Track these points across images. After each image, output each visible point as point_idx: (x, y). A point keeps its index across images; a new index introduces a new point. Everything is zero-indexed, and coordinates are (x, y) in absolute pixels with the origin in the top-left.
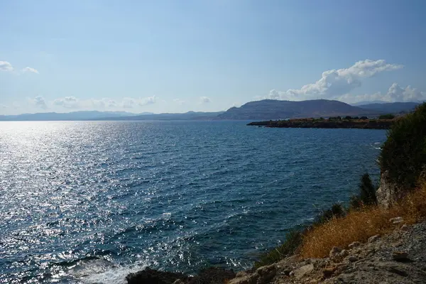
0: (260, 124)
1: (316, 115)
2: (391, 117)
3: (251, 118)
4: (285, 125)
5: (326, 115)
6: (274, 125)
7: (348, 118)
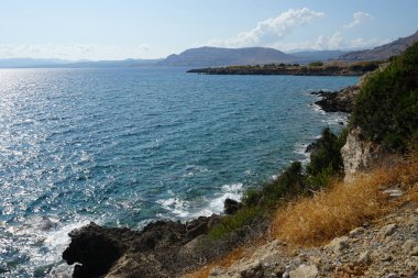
0: (199, 71)
1: (252, 62)
2: (321, 64)
3: (190, 65)
4: (223, 72)
5: (262, 63)
6: (213, 72)
7: (282, 65)
